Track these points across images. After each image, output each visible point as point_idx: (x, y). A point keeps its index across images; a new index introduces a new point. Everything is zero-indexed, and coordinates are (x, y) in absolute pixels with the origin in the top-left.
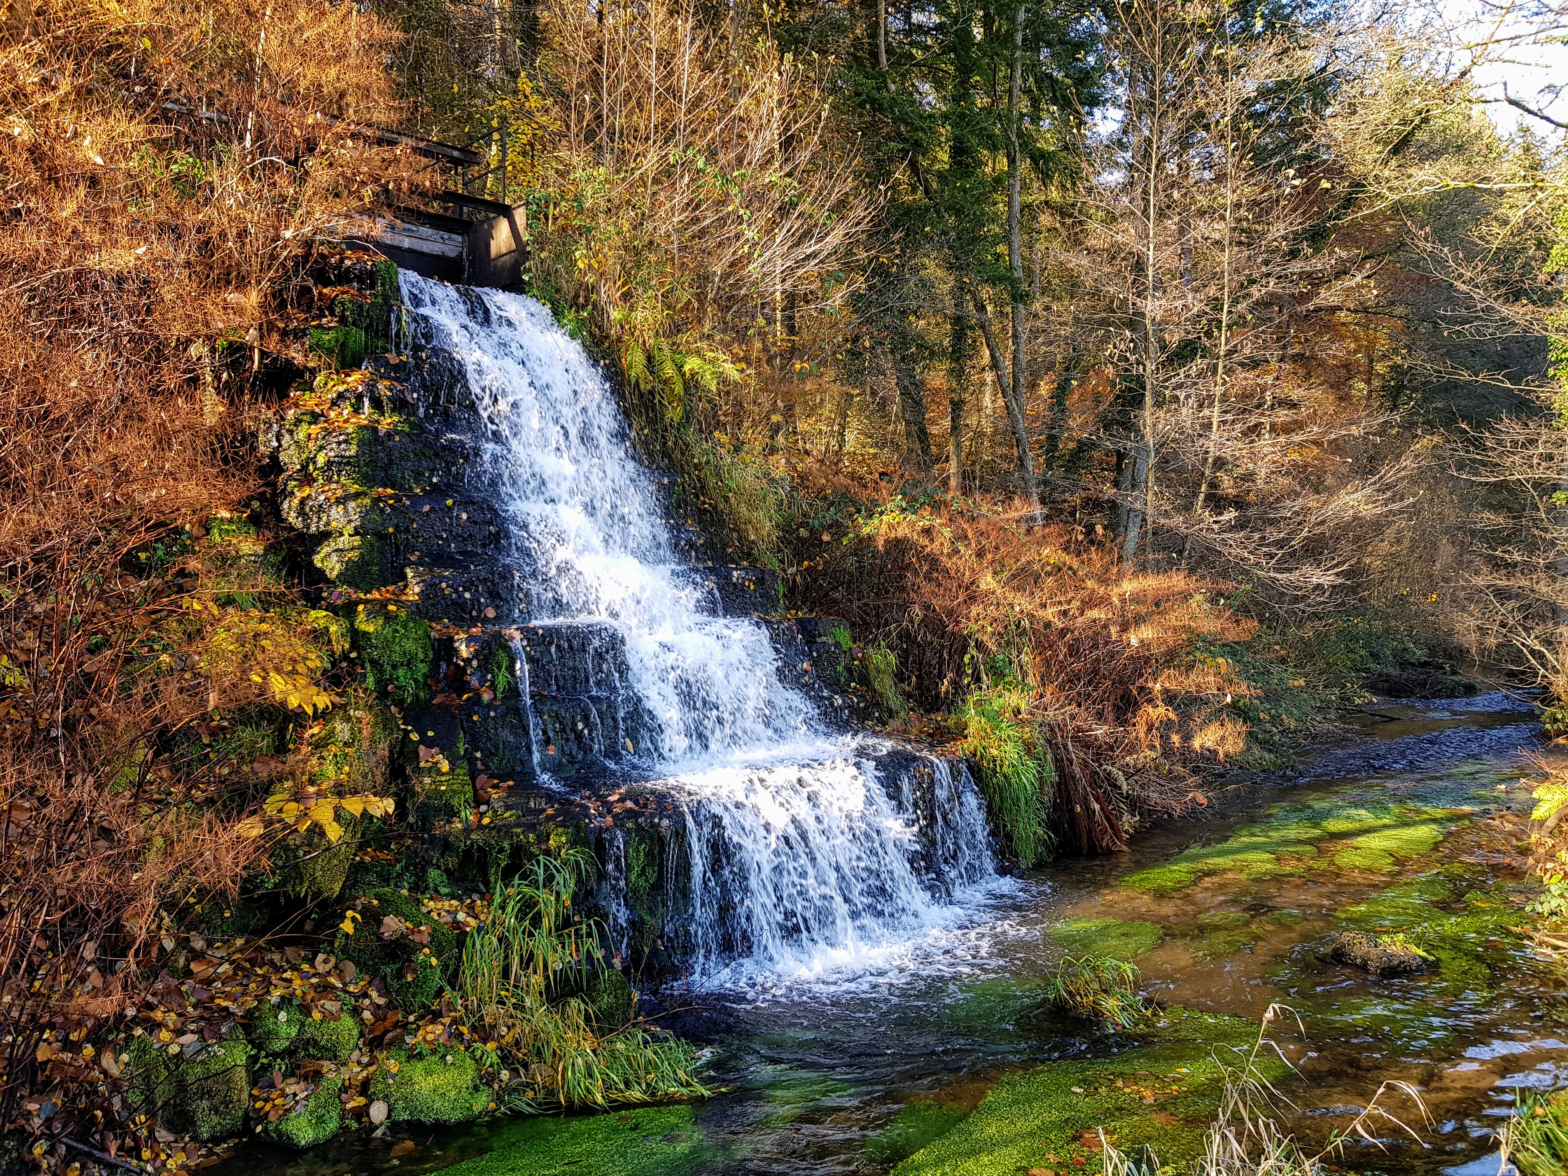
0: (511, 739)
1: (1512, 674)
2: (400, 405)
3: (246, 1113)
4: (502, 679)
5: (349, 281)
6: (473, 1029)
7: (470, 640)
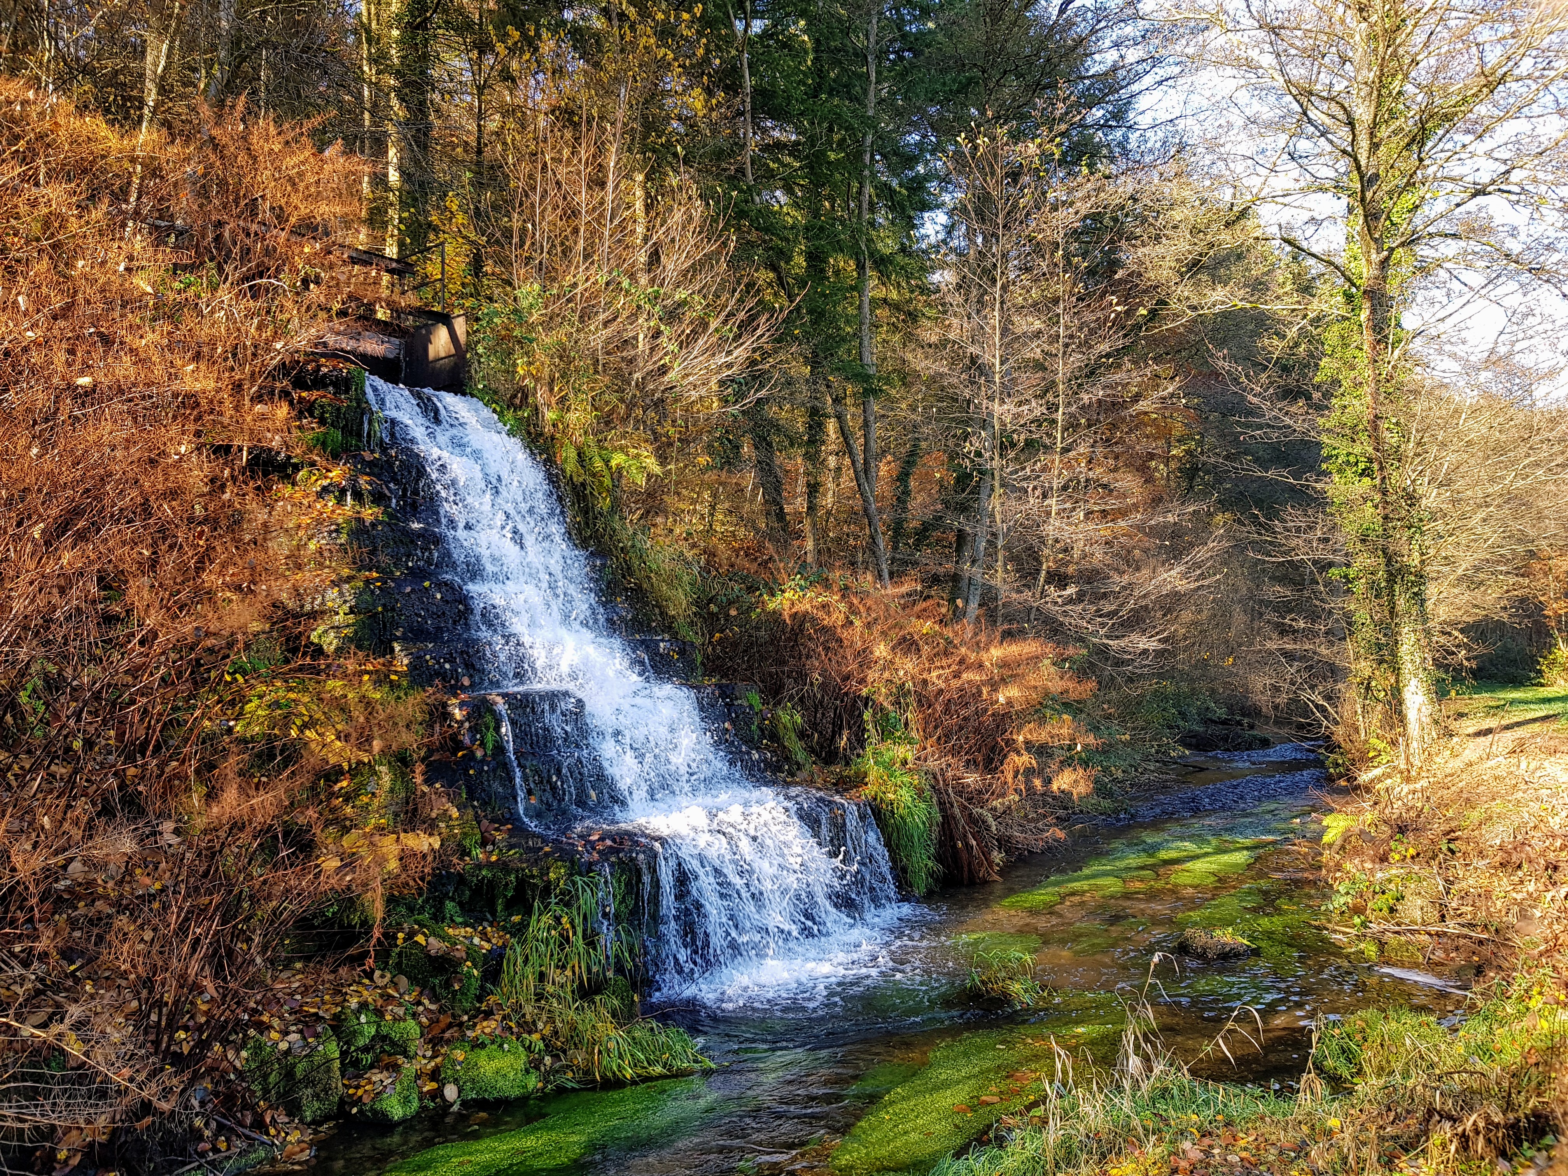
0: (500, 790)
1: (1301, 727)
2: (378, 498)
3: (341, 1099)
4: (490, 737)
5: (325, 386)
6: (518, 1024)
7: (461, 705)
